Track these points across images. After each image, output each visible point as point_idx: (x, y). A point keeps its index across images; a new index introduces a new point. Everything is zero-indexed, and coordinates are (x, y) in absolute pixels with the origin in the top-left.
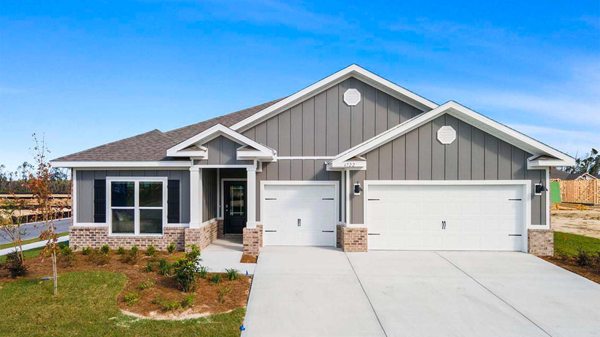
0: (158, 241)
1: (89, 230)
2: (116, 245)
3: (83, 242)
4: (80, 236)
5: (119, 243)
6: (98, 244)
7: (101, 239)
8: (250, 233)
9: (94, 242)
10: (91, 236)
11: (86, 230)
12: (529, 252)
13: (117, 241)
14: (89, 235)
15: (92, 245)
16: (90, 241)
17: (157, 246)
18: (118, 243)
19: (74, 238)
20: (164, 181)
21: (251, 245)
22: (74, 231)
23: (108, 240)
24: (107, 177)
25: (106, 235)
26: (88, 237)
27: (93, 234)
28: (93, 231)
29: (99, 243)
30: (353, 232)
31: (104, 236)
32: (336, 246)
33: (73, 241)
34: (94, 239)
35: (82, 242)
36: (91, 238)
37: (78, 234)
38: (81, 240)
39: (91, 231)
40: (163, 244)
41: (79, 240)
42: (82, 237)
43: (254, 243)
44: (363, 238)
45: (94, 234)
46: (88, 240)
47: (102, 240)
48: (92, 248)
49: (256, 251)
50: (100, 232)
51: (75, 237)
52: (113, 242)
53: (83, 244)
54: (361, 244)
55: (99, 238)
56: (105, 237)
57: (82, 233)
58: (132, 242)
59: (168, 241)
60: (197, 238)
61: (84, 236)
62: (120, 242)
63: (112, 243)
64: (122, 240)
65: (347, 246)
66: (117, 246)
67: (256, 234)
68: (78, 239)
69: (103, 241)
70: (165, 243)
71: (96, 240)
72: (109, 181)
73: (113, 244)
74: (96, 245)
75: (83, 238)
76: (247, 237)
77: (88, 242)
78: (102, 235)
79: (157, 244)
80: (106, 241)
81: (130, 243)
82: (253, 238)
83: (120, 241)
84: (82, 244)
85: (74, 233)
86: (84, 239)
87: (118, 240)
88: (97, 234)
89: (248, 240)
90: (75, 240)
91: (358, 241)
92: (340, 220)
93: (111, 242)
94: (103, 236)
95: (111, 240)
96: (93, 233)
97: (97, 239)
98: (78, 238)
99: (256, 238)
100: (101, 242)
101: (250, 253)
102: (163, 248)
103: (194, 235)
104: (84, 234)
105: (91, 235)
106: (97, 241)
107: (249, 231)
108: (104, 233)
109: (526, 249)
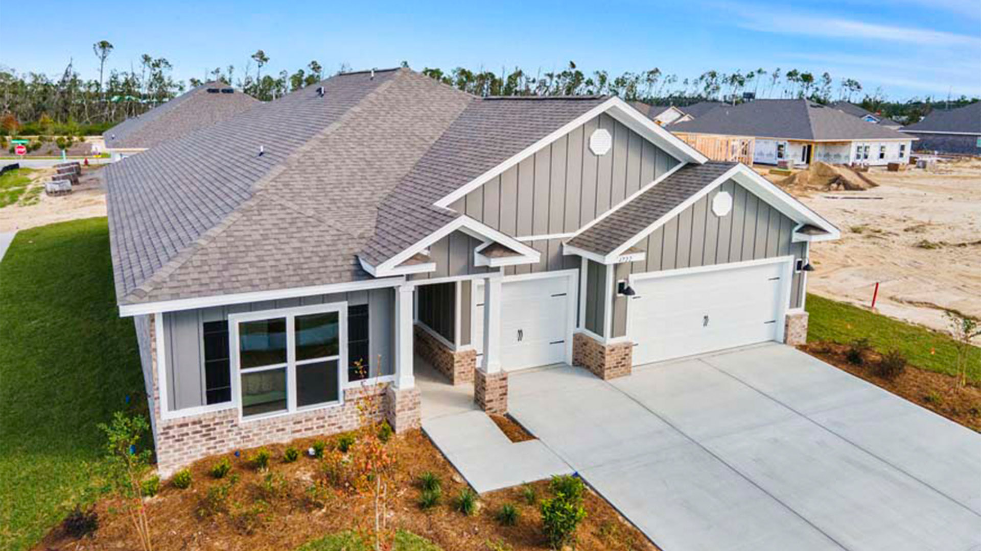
0: (336, 416)
1: (200, 422)
2: (256, 438)
3: (188, 446)
4: (180, 438)
5: (263, 435)
6: (221, 444)
7: (225, 433)
8: (496, 381)
9: (212, 442)
10: (204, 432)
11: (194, 423)
12: (785, 342)
13: (259, 432)
14: (201, 432)
15: (209, 449)
16: (204, 442)
17: (333, 424)
18: (261, 434)
19: (168, 442)
20: (342, 308)
21: (496, 400)
22: (167, 431)
23: (240, 433)
24: (230, 316)
25: (236, 425)
26: (198, 435)
27: (209, 428)
28: (208, 423)
29: (223, 441)
30: (616, 351)
31: (232, 426)
32: (571, 364)
33: (166, 448)
34: (212, 436)
35: (185, 447)
36: (205, 435)
37: (176, 434)
38: (184, 444)
39: (204, 423)
40: (345, 419)
41: (180, 445)
42: (185, 438)
43: (501, 395)
44: (627, 357)
45: (212, 427)
46: (198, 442)
47: (228, 436)
48: (209, 453)
49: (503, 407)
50: (224, 421)
51: (171, 440)
52: (250, 434)
53: (189, 451)
54: (623, 366)
55: (222, 433)
56: (234, 428)
57: (185, 430)
58: (287, 427)
59: (352, 413)
60: (415, 404)
61: (191, 435)
62: (263, 432)
63: (249, 437)
64: (269, 427)
65: (608, 371)
66: (260, 439)
67: (504, 382)
68: (177, 444)
69: (231, 437)
70: (347, 417)
71: (215, 438)
72: (234, 321)
73: (251, 437)
74: (215, 447)
75: (188, 439)
76: (492, 389)
77: (199, 444)
78: (227, 427)
79: (333, 422)
80: (237, 434)
81: (283, 430)
82: (501, 387)
83: (264, 429)
84: (185, 451)
85: (167, 433)
86: (191, 441)
87: (260, 429)
88: (217, 427)
89: (492, 393)
90: (170, 447)
91: (621, 363)
92: (578, 326)
93: (245, 435)
94: (229, 428)
95: (246, 433)
96: (209, 425)
97: (217, 436)
98: (178, 441)
99: (504, 387)
100: (225, 439)
101: (495, 412)
102: (344, 425)
103: (411, 401)
104: (190, 432)
105: (204, 430)
106: (218, 440)
107: (493, 379)
108: (232, 421)
109: (781, 339)
